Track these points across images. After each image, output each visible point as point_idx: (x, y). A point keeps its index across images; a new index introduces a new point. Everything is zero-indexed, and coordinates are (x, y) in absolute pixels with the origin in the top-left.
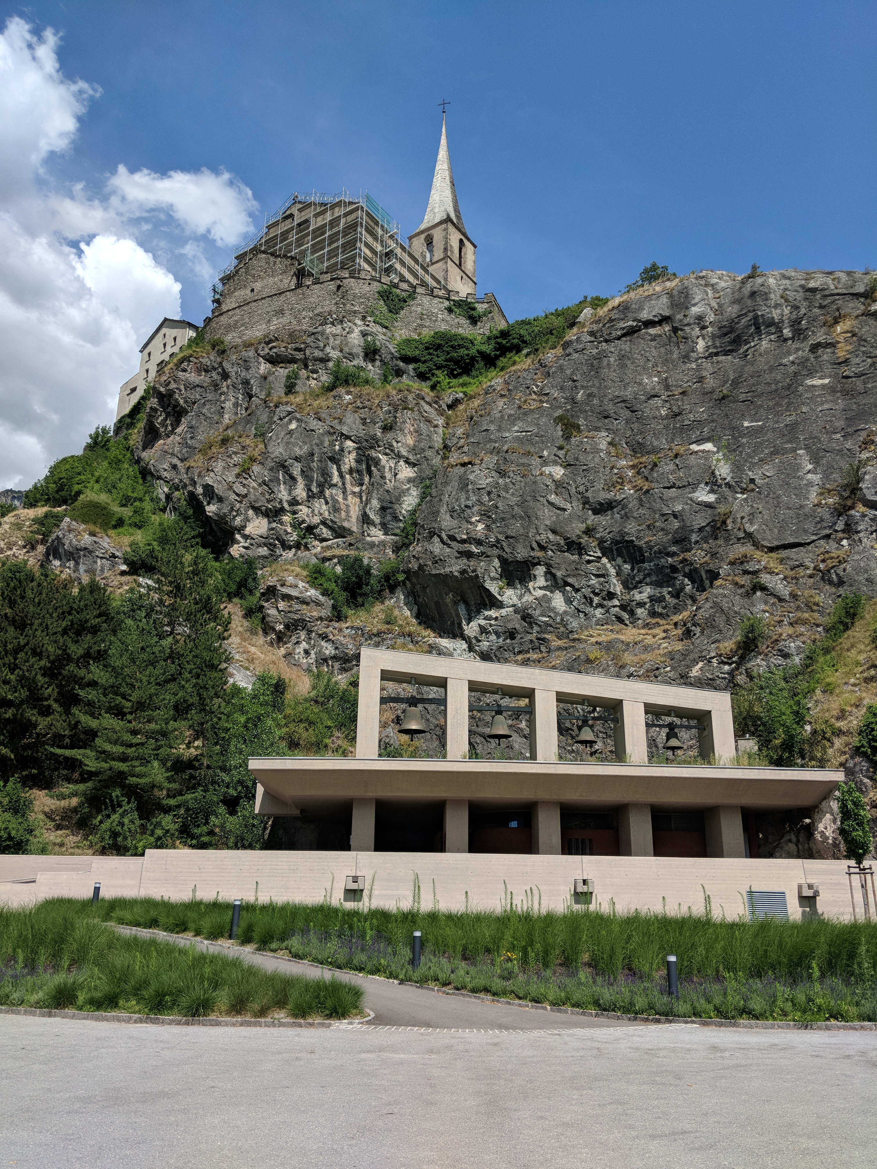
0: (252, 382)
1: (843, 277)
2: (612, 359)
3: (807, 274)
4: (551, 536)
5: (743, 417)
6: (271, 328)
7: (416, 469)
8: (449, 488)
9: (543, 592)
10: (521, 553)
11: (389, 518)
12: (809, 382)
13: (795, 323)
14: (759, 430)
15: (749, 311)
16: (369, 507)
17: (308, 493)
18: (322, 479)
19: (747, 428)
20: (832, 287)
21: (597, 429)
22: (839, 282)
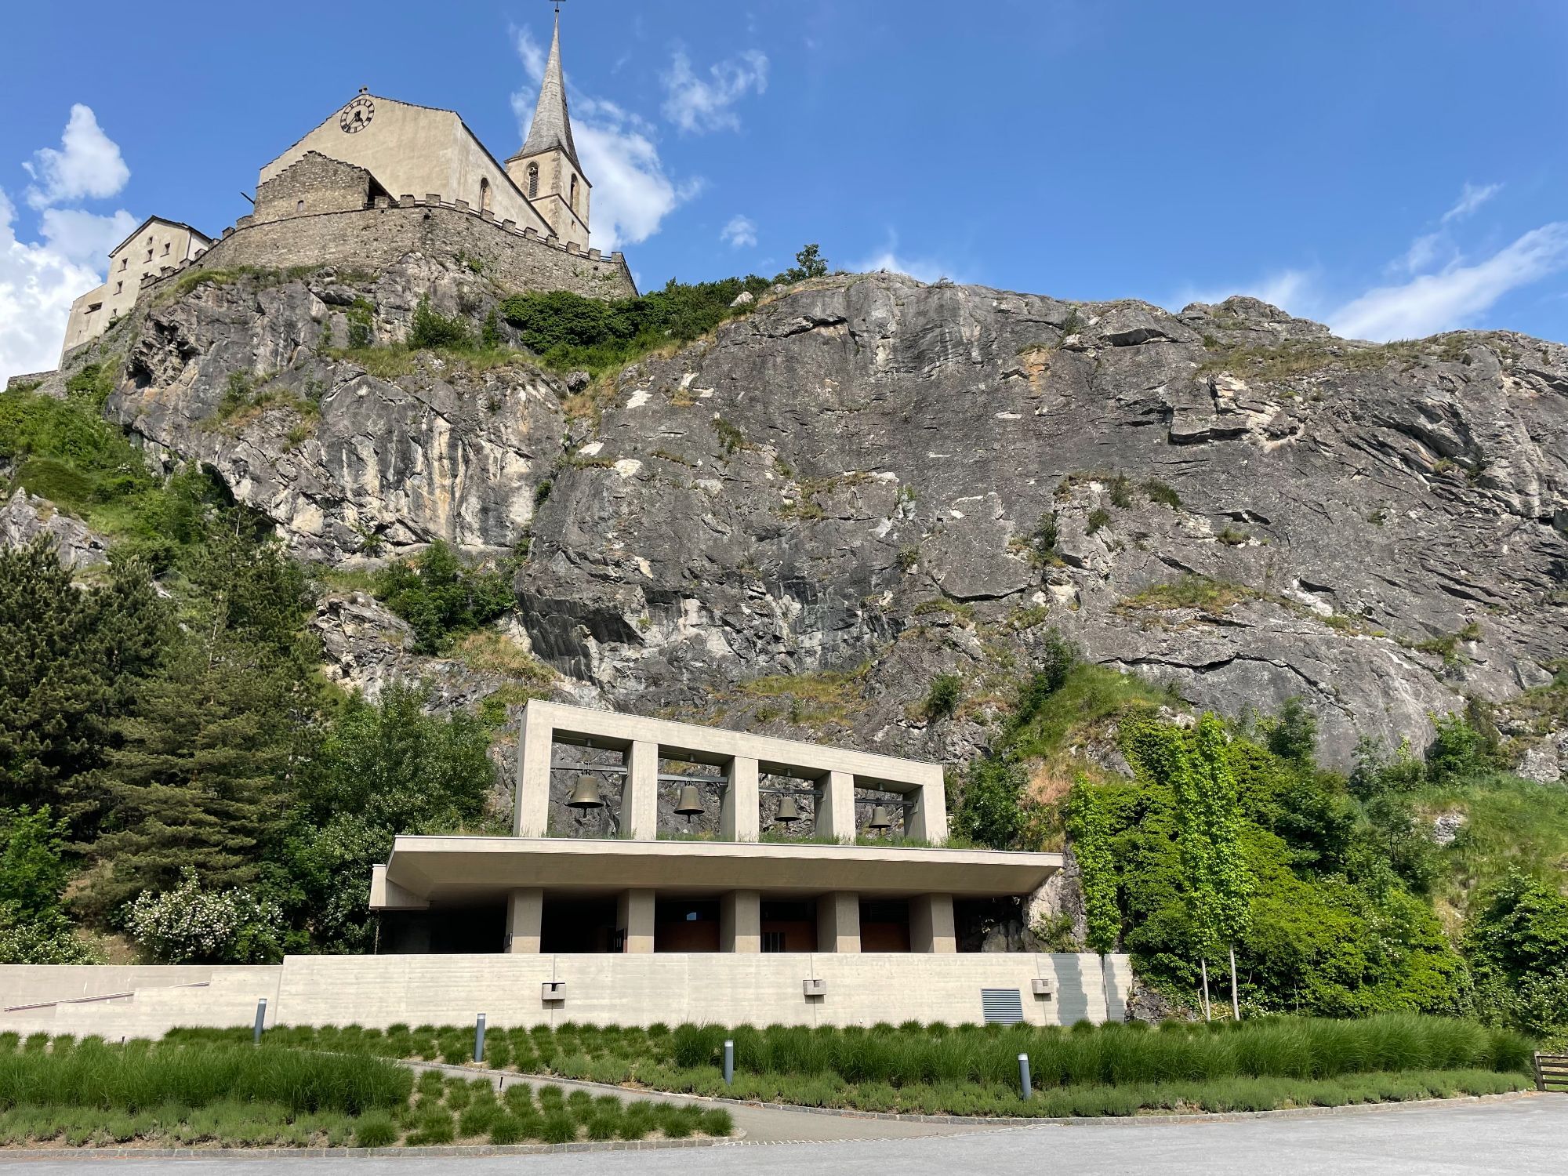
0: (300, 325)
1: (1038, 303)
2: (779, 360)
3: (999, 293)
4: (707, 564)
5: (927, 447)
6: (327, 256)
7: (530, 463)
8: (578, 494)
9: (695, 631)
10: (671, 582)
11: (492, 521)
12: (1000, 415)
13: (985, 348)
14: (948, 464)
15: (936, 326)
16: (464, 505)
17: (381, 481)
18: (402, 466)
19: (933, 459)
20: (1025, 311)
21: (763, 441)
22: (1032, 307)
